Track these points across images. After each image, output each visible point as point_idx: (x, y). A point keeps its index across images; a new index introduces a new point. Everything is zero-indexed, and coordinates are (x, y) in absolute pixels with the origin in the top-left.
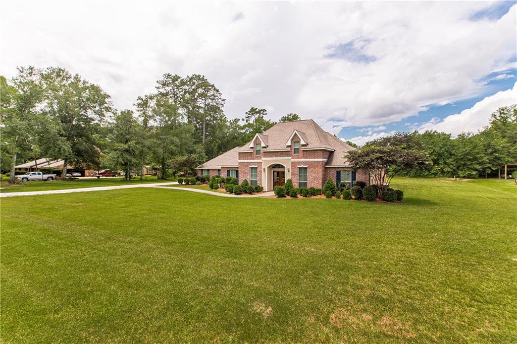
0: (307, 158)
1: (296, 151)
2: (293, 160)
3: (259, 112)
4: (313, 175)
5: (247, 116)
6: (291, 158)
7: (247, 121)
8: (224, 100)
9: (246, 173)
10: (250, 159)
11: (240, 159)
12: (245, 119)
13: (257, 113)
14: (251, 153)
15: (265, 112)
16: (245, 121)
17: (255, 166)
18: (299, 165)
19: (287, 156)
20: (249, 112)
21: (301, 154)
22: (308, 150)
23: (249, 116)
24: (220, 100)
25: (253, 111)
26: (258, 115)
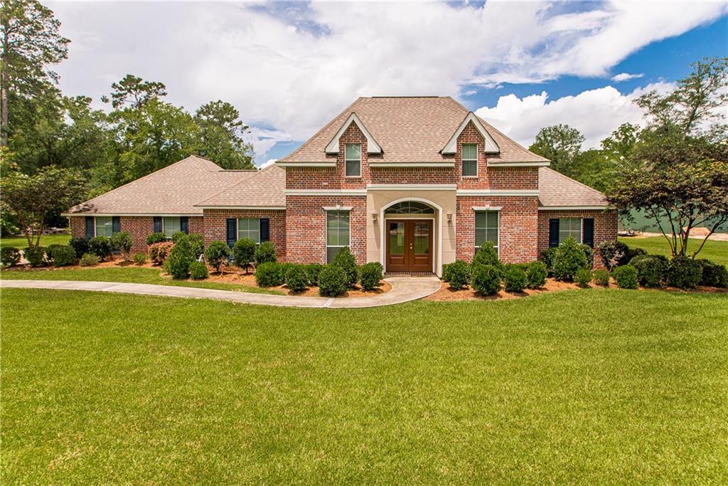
0: (499, 187)
1: (469, 167)
2: (461, 192)
3: (148, 87)
4: (516, 230)
5: (115, 92)
6: (456, 185)
7: (115, 104)
8: (66, 41)
9: (311, 227)
10: (325, 187)
11: (289, 186)
12: (111, 99)
13: (142, 88)
14: (329, 168)
15: (161, 91)
16: (110, 103)
17: (345, 208)
18: (476, 205)
19: (444, 182)
20: (121, 83)
21: (484, 178)
22: (502, 168)
23: (122, 92)
24: (53, 40)
25: (131, 83)
26: (144, 93)
